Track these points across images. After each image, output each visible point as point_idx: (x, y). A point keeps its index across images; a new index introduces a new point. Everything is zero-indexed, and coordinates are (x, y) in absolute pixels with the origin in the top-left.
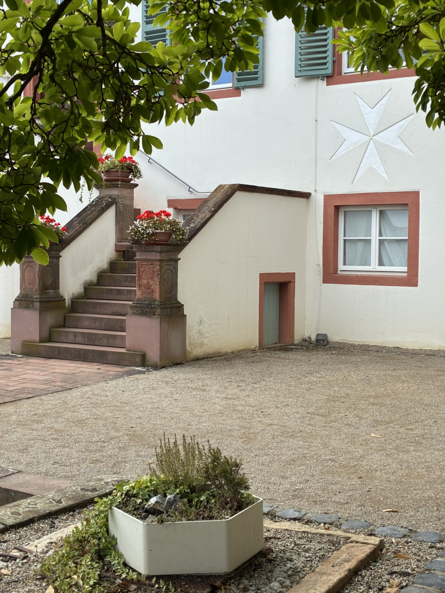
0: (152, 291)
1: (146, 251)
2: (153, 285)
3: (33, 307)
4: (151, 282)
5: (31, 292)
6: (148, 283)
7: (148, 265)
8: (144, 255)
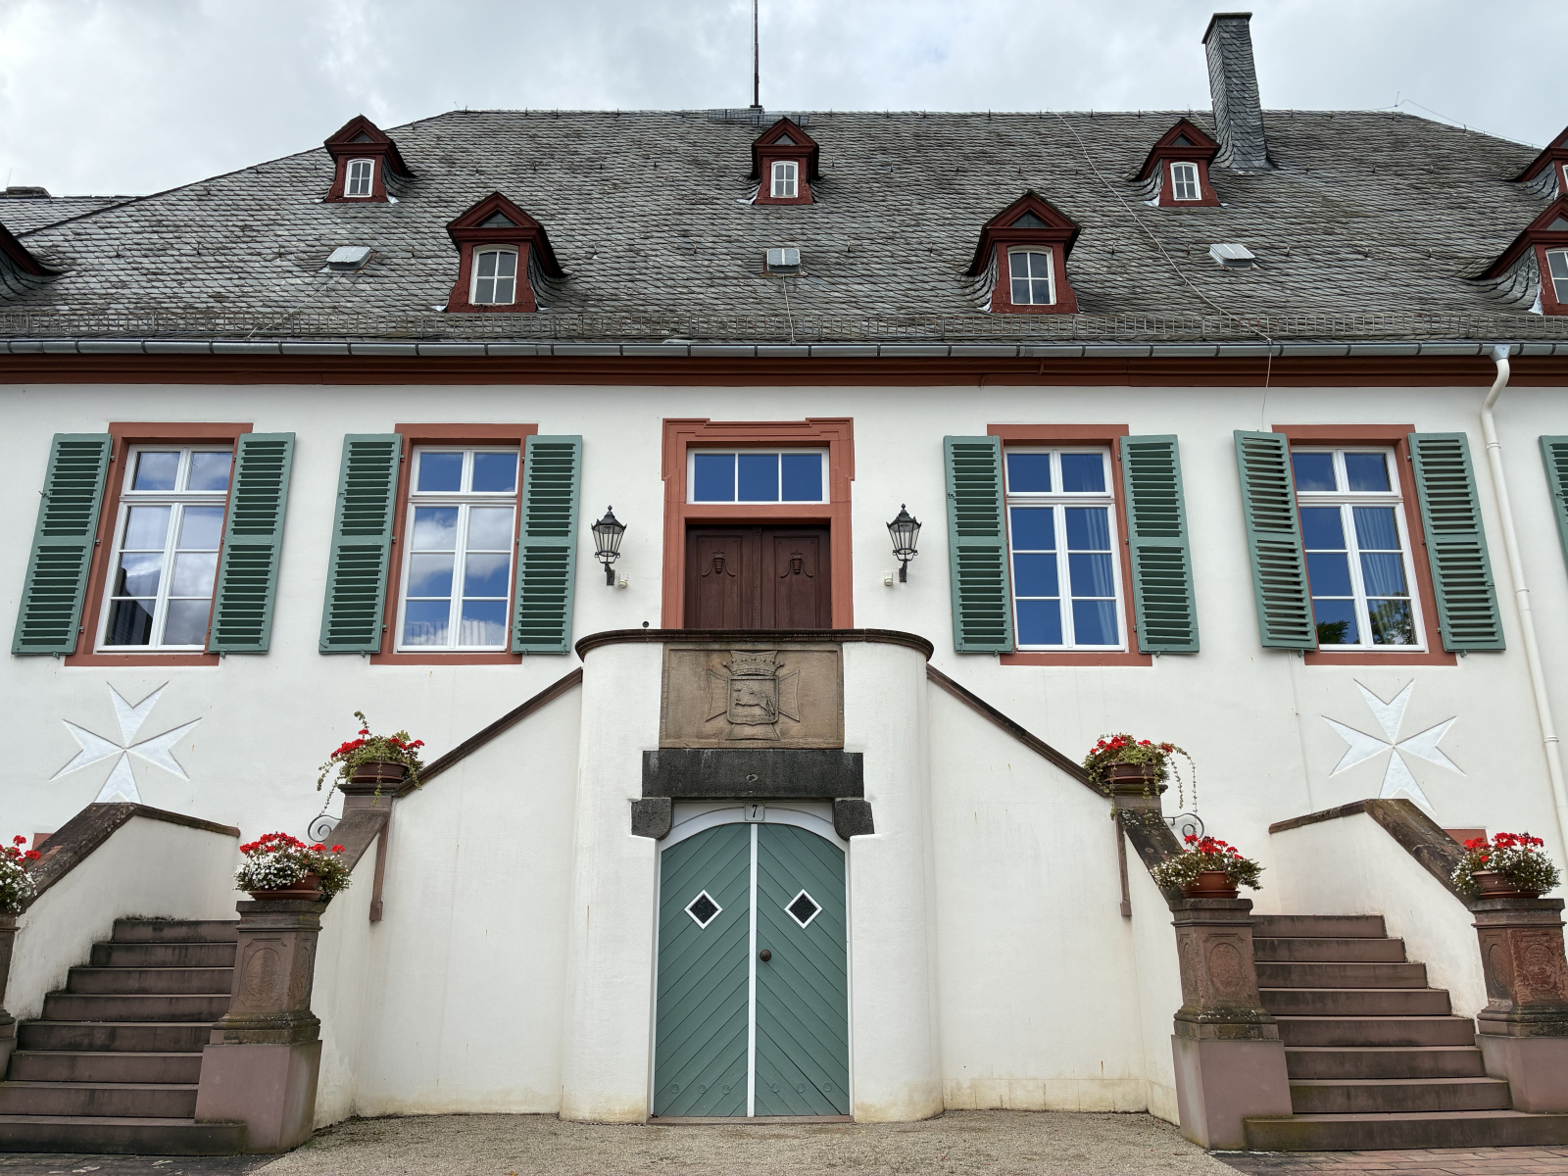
0: (1555, 986)
1: (1531, 910)
2: (1553, 976)
3: (1261, 1035)
4: (1548, 968)
5: (1236, 1002)
6: (1543, 971)
7: (1536, 936)
8: (1525, 916)
